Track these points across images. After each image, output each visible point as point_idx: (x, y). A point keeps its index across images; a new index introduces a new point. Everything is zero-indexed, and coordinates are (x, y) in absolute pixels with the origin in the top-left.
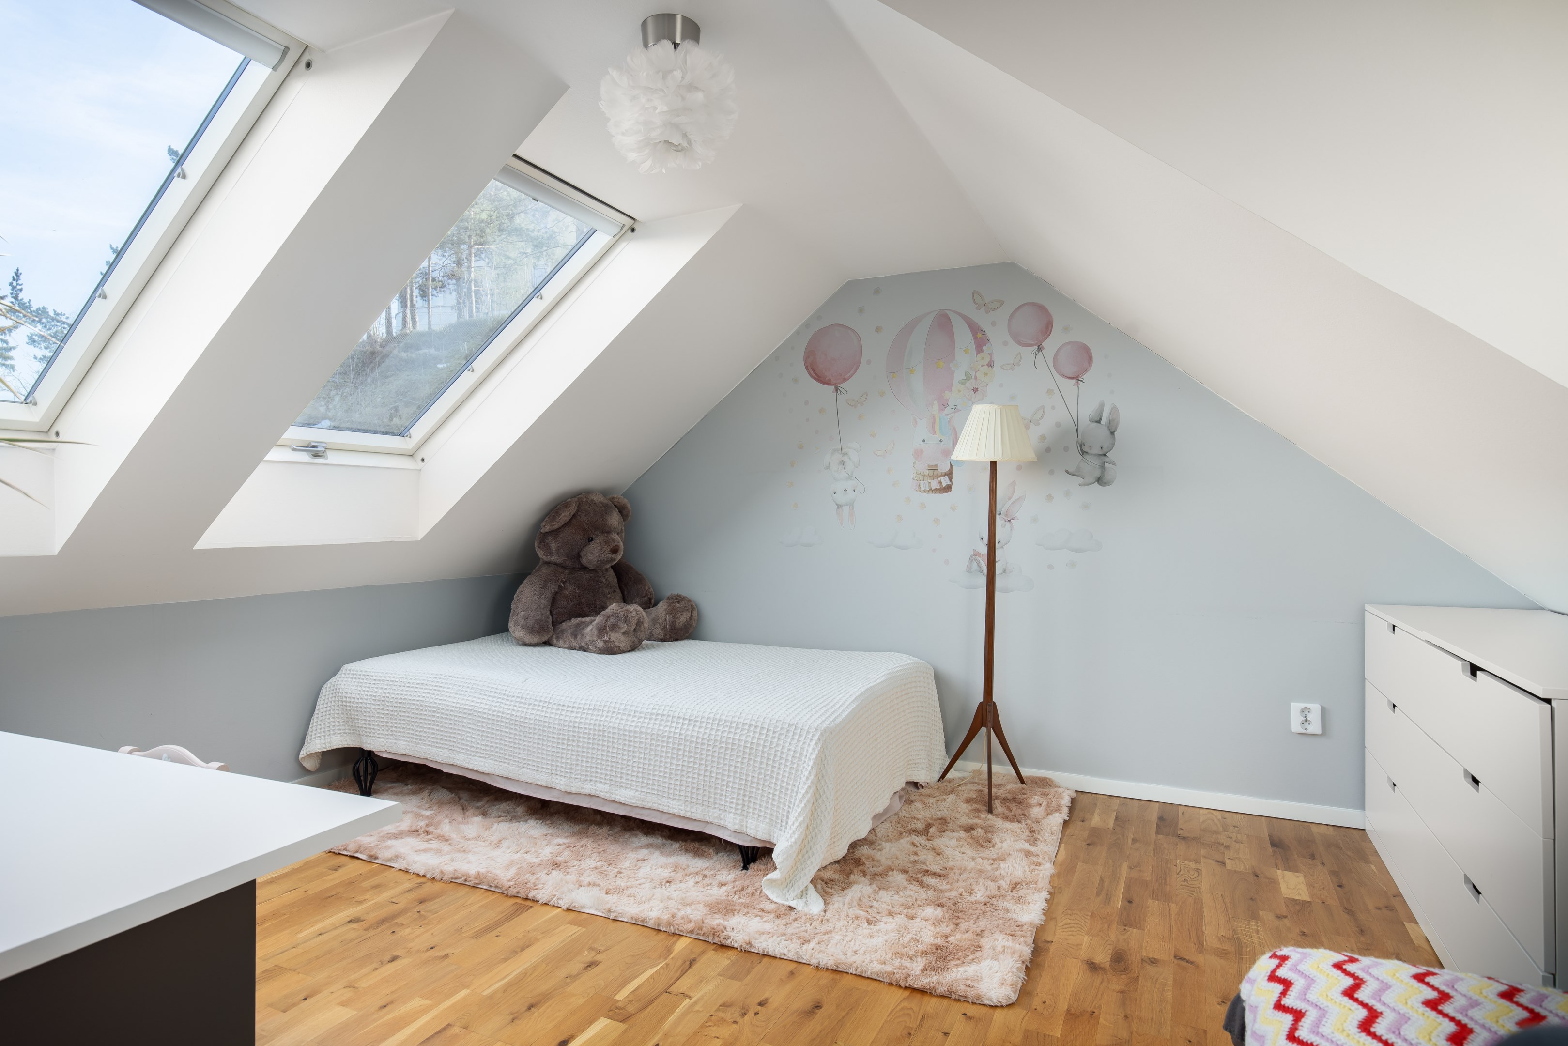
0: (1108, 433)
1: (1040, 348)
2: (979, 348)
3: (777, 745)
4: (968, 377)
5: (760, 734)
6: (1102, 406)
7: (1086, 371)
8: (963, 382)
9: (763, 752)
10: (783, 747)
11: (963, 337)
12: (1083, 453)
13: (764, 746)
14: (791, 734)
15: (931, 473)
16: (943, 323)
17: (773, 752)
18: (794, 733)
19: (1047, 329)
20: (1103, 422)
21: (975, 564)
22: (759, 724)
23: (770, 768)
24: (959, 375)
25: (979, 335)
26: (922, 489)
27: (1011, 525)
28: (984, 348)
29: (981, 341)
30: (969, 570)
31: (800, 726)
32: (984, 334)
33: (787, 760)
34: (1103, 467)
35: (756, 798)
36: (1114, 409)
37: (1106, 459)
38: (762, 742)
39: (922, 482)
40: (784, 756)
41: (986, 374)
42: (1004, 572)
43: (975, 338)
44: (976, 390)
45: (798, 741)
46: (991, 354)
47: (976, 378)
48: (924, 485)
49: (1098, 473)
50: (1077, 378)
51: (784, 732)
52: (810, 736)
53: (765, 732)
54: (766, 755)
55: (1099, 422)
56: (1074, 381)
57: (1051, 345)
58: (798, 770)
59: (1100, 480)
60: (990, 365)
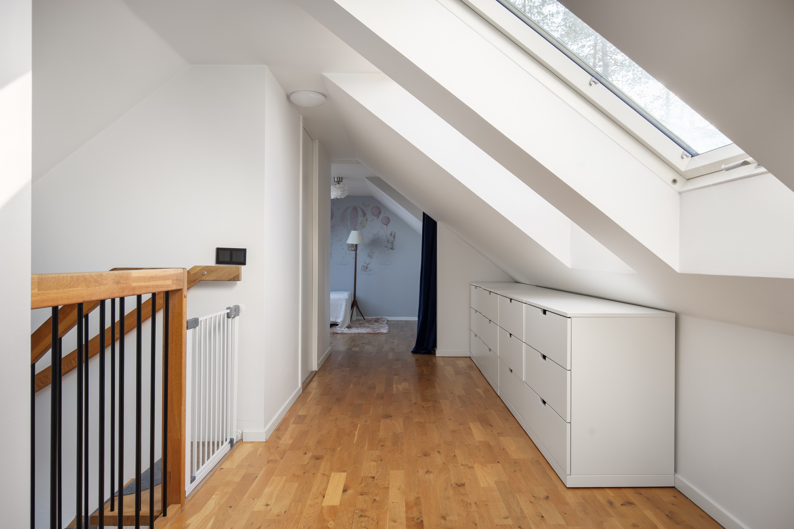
0: (394, 238)
1: (378, 217)
2: (364, 216)
3: (337, 303)
4: (361, 223)
5: (333, 301)
6: (392, 232)
7: (389, 223)
8: (360, 224)
9: (334, 304)
10: (338, 303)
11: (360, 213)
12: (388, 242)
13: (334, 303)
14: (339, 300)
15: (352, 246)
16: (355, 209)
17: (336, 304)
18: (340, 300)
19: (380, 213)
20: (392, 235)
21: (363, 269)
22: (332, 299)
23: (335, 307)
24: (359, 222)
25: (364, 213)
26: (350, 250)
27: (372, 259)
28: (365, 216)
29: (364, 214)
30: (361, 270)
31: (341, 298)
32: (365, 213)
33: (339, 305)
34: (392, 246)
35: (332, 314)
36: (395, 233)
37: (393, 244)
38: (333, 302)
39: (350, 248)
40: (338, 304)
41: (366, 222)
42: (370, 270)
43: (363, 213)
44: (363, 226)
45: (341, 301)
46: (367, 218)
47: (363, 223)
48: (350, 249)
49: (391, 247)
50: (387, 225)
51: (338, 300)
52: (344, 300)
53: (334, 300)
54: (334, 305)
55: (391, 235)
56: (386, 225)
57: (381, 216)
58: (342, 307)
59: (392, 249)
60: (367, 220)
